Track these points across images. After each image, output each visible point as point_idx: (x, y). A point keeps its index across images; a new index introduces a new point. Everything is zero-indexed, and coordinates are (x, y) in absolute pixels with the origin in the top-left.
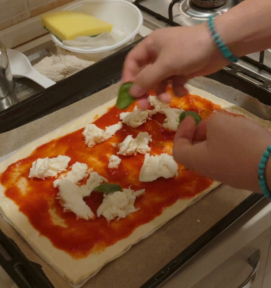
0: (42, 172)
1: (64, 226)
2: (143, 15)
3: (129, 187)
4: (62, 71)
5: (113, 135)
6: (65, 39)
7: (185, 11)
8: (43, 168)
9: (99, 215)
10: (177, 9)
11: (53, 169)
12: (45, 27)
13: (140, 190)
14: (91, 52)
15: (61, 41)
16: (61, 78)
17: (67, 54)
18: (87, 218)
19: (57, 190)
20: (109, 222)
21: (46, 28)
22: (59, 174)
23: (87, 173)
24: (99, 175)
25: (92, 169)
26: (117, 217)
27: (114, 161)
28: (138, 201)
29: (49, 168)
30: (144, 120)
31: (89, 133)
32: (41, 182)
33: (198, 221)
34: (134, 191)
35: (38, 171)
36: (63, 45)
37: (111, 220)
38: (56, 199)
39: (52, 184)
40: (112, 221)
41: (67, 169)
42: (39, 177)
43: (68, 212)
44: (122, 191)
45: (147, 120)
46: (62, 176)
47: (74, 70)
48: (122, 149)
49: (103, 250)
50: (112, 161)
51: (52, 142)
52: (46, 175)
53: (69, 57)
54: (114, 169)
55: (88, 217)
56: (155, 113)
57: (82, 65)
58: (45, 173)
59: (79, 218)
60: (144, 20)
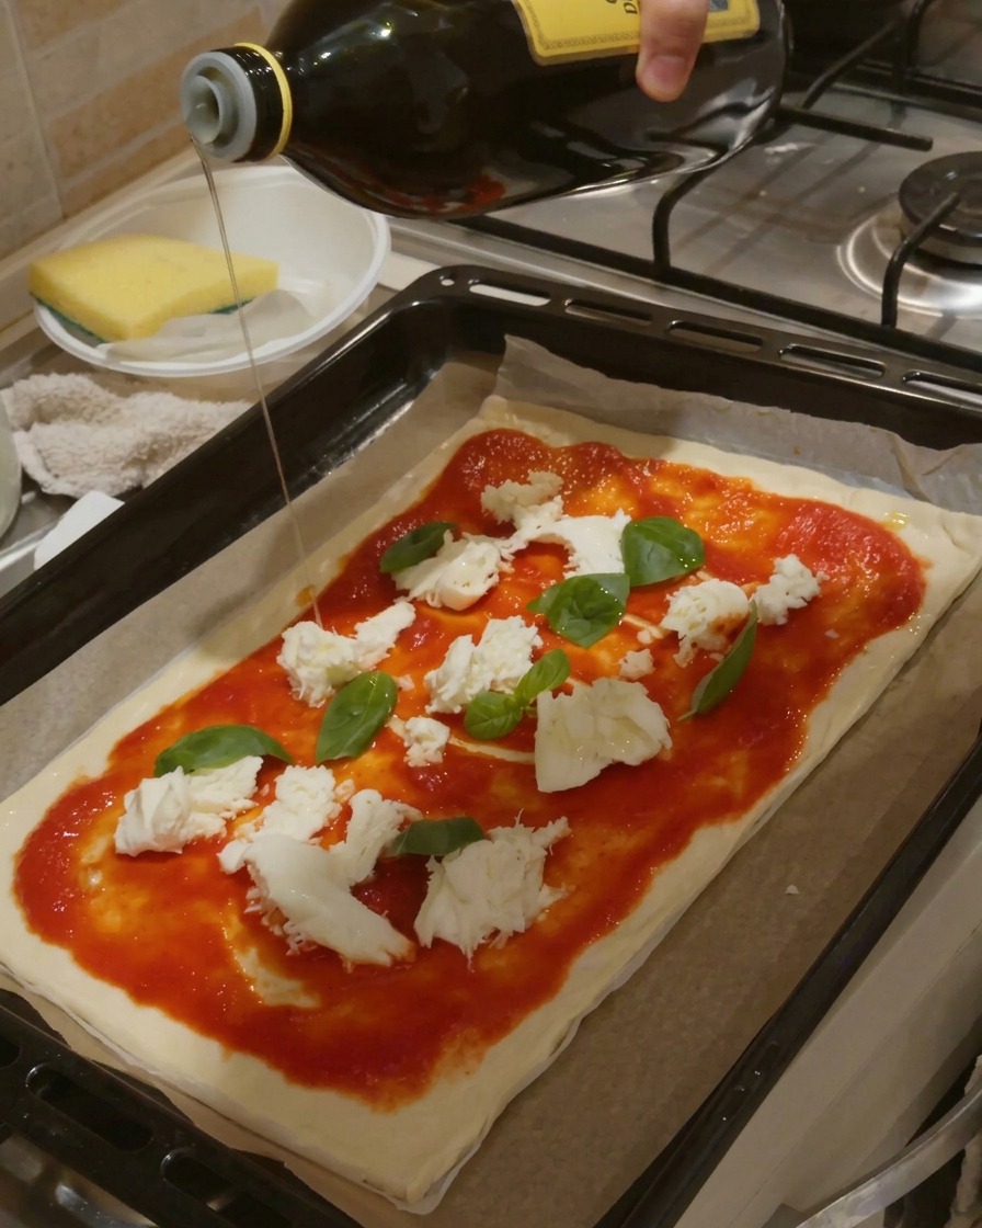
0: (170, 825)
1: (306, 1002)
3: (518, 819)
4: (130, 455)
5: (389, 651)
8: (171, 812)
9: (426, 939)
11: (207, 808)
13: (550, 823)
14: (229, 367)
16: (131, 479)
17: (136, 391)
18: (384, 960)
19: (244, 878)
20: (470, 955)
22: (229, 824)
23: (335, 801)
24: (384, 798)
25: (349, 783)
26: (496, 933)
27: (425, 739)
28: (555, 861)
29: (193, 806)
30: (490, 576)
31: (306, 656)
32: (171, 864)
33: (792, 889)
34: (534, 831)
35: (155, 825)
37: (475, 948)
38: (248, 914)
39: (216, 863)
40: (481, 950)
41: (255, 797)
42: (160, 847)
43: (307, 949)
44: (489, 838)
45: (502, 575)
46: (246, 827)
47: (175, 443)
48: (446, 691)
49: (479, 1057)
50: (418, 740)
51: (167, 714)
52: (187, 834)
53: (143, 400)
54: (432, 769)
55: (389, 954)
56: (523, 546)
57: (205, 419)
58: (182, 827)
59: (353, 963)
60: (395, 234)
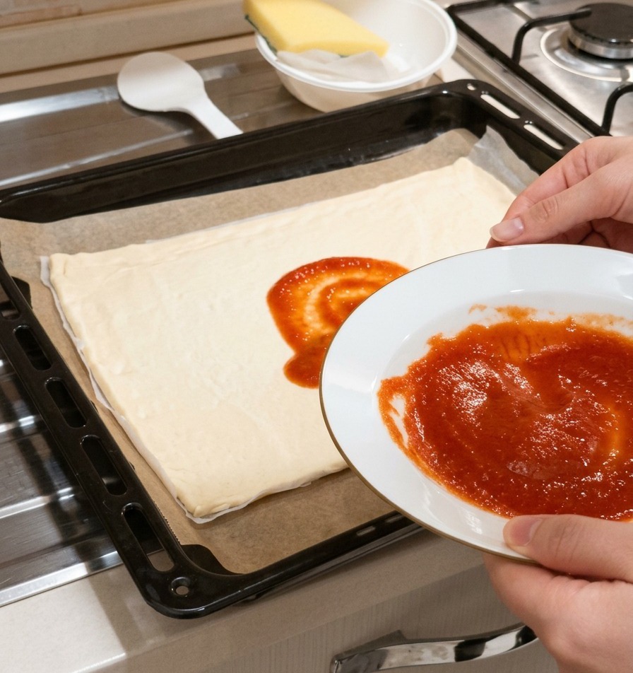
2: (459, 40)
6: (283, 48)
7: (551, 51)
10: (536, 42)
12: (247, 17)
15: (274, 50)
21: (250, 18)
36: (277, 61)
60: (458, 50)
